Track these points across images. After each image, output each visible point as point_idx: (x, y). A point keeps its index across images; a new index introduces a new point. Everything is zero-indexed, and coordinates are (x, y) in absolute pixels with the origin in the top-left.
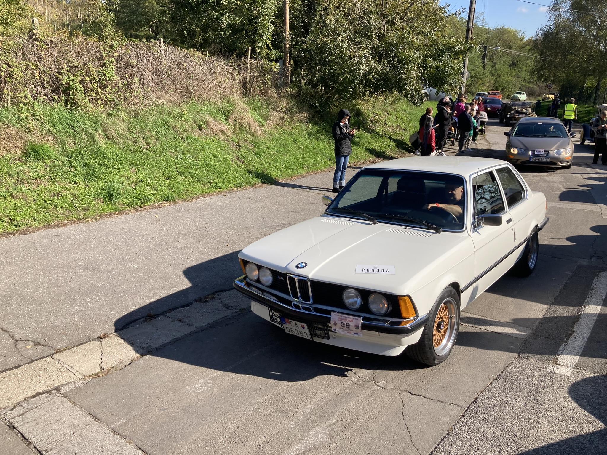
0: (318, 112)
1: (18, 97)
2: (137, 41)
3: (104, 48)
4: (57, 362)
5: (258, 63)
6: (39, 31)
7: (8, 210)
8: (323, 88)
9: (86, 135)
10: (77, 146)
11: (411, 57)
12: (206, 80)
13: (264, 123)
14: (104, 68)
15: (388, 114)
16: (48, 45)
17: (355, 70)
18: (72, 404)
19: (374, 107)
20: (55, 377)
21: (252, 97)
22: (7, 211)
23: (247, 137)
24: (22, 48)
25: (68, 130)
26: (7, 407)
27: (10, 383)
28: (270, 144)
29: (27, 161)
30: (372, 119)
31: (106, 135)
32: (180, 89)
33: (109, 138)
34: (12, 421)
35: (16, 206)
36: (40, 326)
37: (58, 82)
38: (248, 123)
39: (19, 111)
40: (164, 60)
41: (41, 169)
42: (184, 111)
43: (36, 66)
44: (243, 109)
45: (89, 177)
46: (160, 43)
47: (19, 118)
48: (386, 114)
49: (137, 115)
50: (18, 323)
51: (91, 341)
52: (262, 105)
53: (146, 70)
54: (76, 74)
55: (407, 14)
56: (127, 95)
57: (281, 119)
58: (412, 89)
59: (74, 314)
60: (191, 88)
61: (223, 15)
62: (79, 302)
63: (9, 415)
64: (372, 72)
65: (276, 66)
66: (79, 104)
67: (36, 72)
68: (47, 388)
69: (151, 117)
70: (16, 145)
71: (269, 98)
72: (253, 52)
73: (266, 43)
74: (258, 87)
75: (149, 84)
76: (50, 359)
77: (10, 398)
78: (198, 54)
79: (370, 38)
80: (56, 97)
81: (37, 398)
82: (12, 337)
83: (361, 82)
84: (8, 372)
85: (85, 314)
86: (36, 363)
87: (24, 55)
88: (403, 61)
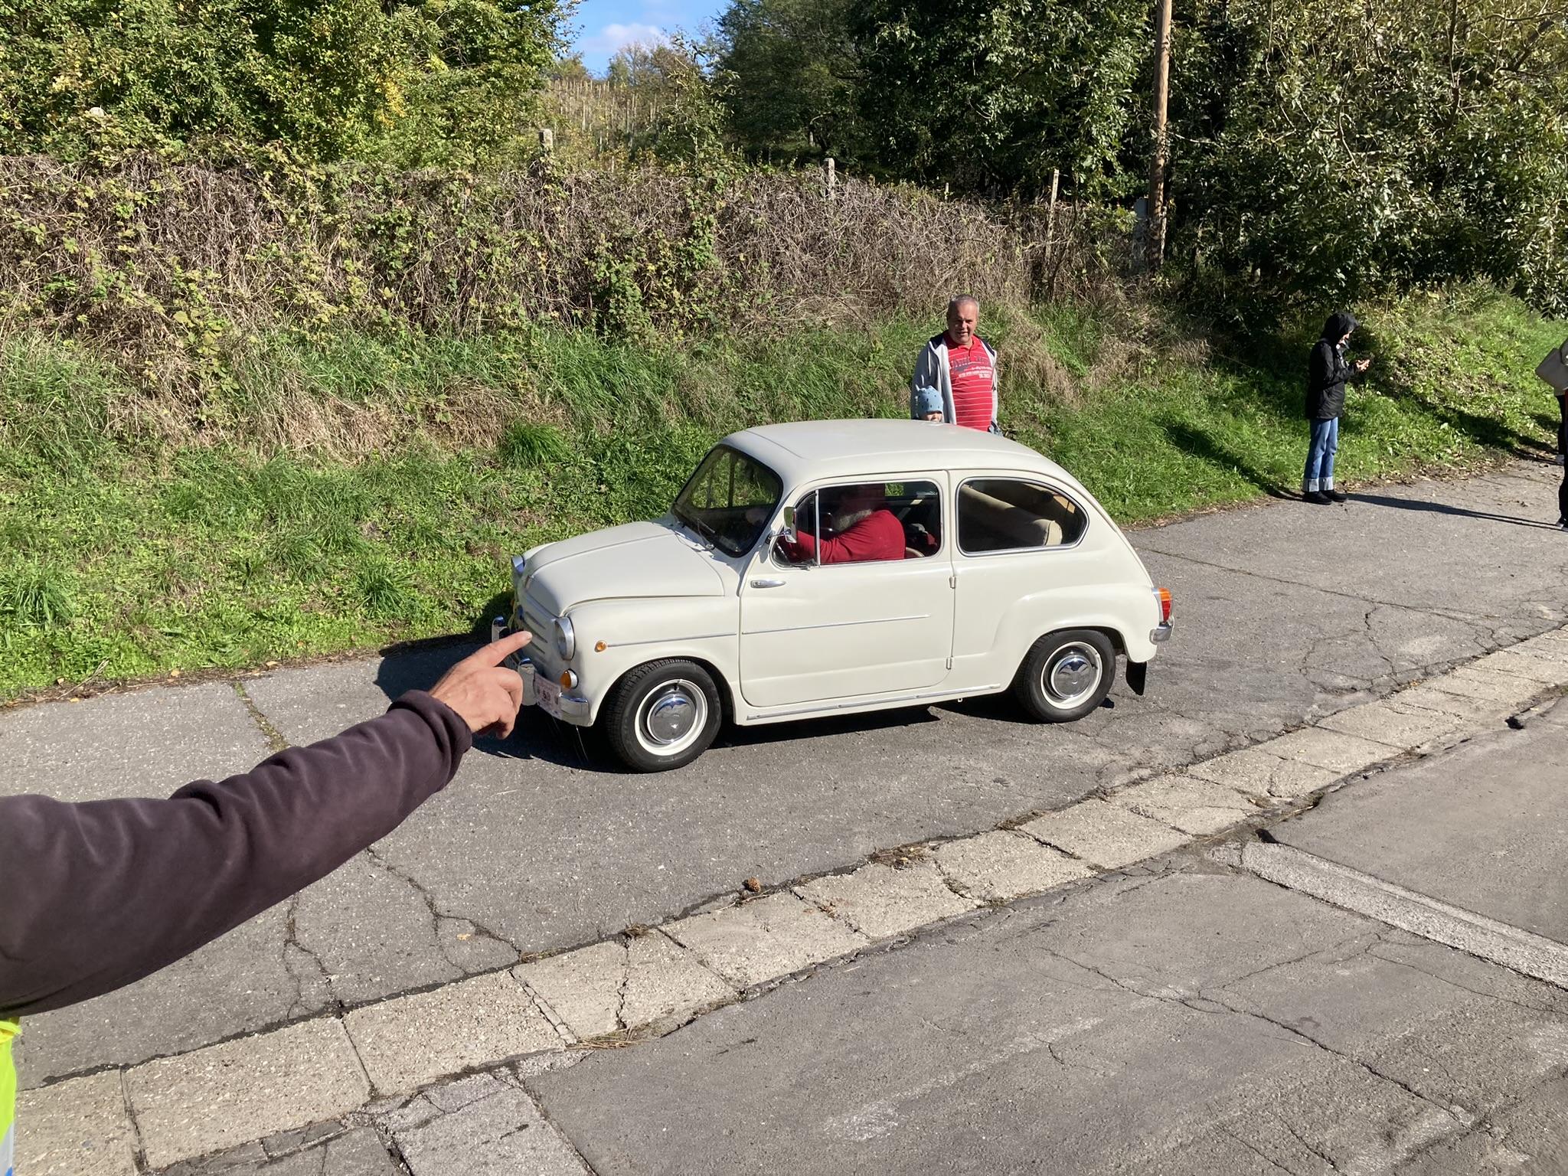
0: (1241, 338)
1: (498, 315)
2: (771, 170)
3: (693, 190)
4: (521, 989)
5: (1078, 210)
6: (552, 159)
7: (458, 581)
8: (1258, 271)
9: (640, 405)
10: (617, 431)
11: (1542, 177)
12: (935, 262)
13: (1084, 369)
14: (691, 241)
15: (1455, 342)
16: (571, 191)
17: (1357, 220)
18: (542, 1115)
19: (1411, 322)
20: (512, 1029)
21: (1056, 300)
22: (455, 584)
23: (1033, 409)
24: (513, 200)
25: (600, 393)
26: (395, 1095)
27: (412, 1029)
28: (1097, 427)
29: (506, 466)
30: (1402, 355)
31: (685, 405)
32: (869, 287)
33: (692, 413)
34: (400, 1137)
35: (474, 571)
36: (492, 883)
37: (586, 279)
38: (1041, 372)
39: (498, 348)
40: (835, 214)
41: (536, 485)
42: (875, 342)
43: (542, 240)
44: (1029, 335)
45: (639, 508)
46: (827, 171)
47: (497, 366)
48: (1448, 341)
49: (759, 355)
50: (448, 870)
51: (603, 941)
52: (1081, 321)
53: (789, 240)
54: (627, 256)
55: (1528, 52)
56: (741, 305)
57: (1133, 358)
58: (1540, 271)
59: (573, 860)
60: (895, 283)
61: (989, 90)
62: (588, 830)
63: (395, 1121)
64: (1411, 226)
65: (1127, 218)
66: (629, 328)
67: (539, 254)
68: (489, 1059)
69: (792, 358)
70: (485, 427)
71: (1101, 303)
72: (1065, 182)
73: (1104, 159)
74: (1073, 273)
75: (794, 276)
76: (506, 977)
77: (406, 1071)
78: (922, 194)
79: (1410, 128)
80: (580, 313)
81: (465, 1081)
82: (431, 905)
83: (1375, 253)
84: (411, 998)
85: (596, 865)
86: (473, 981)
87: (516, 215)
88: (1512, 191)
